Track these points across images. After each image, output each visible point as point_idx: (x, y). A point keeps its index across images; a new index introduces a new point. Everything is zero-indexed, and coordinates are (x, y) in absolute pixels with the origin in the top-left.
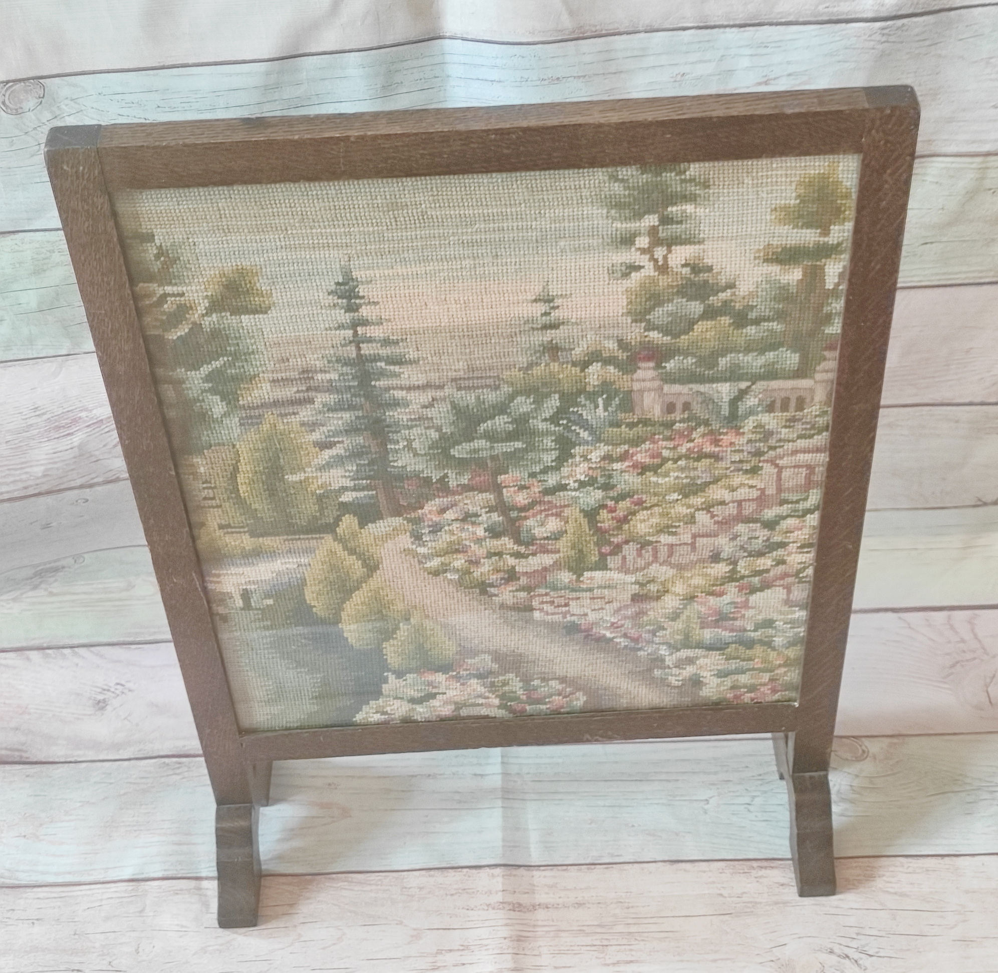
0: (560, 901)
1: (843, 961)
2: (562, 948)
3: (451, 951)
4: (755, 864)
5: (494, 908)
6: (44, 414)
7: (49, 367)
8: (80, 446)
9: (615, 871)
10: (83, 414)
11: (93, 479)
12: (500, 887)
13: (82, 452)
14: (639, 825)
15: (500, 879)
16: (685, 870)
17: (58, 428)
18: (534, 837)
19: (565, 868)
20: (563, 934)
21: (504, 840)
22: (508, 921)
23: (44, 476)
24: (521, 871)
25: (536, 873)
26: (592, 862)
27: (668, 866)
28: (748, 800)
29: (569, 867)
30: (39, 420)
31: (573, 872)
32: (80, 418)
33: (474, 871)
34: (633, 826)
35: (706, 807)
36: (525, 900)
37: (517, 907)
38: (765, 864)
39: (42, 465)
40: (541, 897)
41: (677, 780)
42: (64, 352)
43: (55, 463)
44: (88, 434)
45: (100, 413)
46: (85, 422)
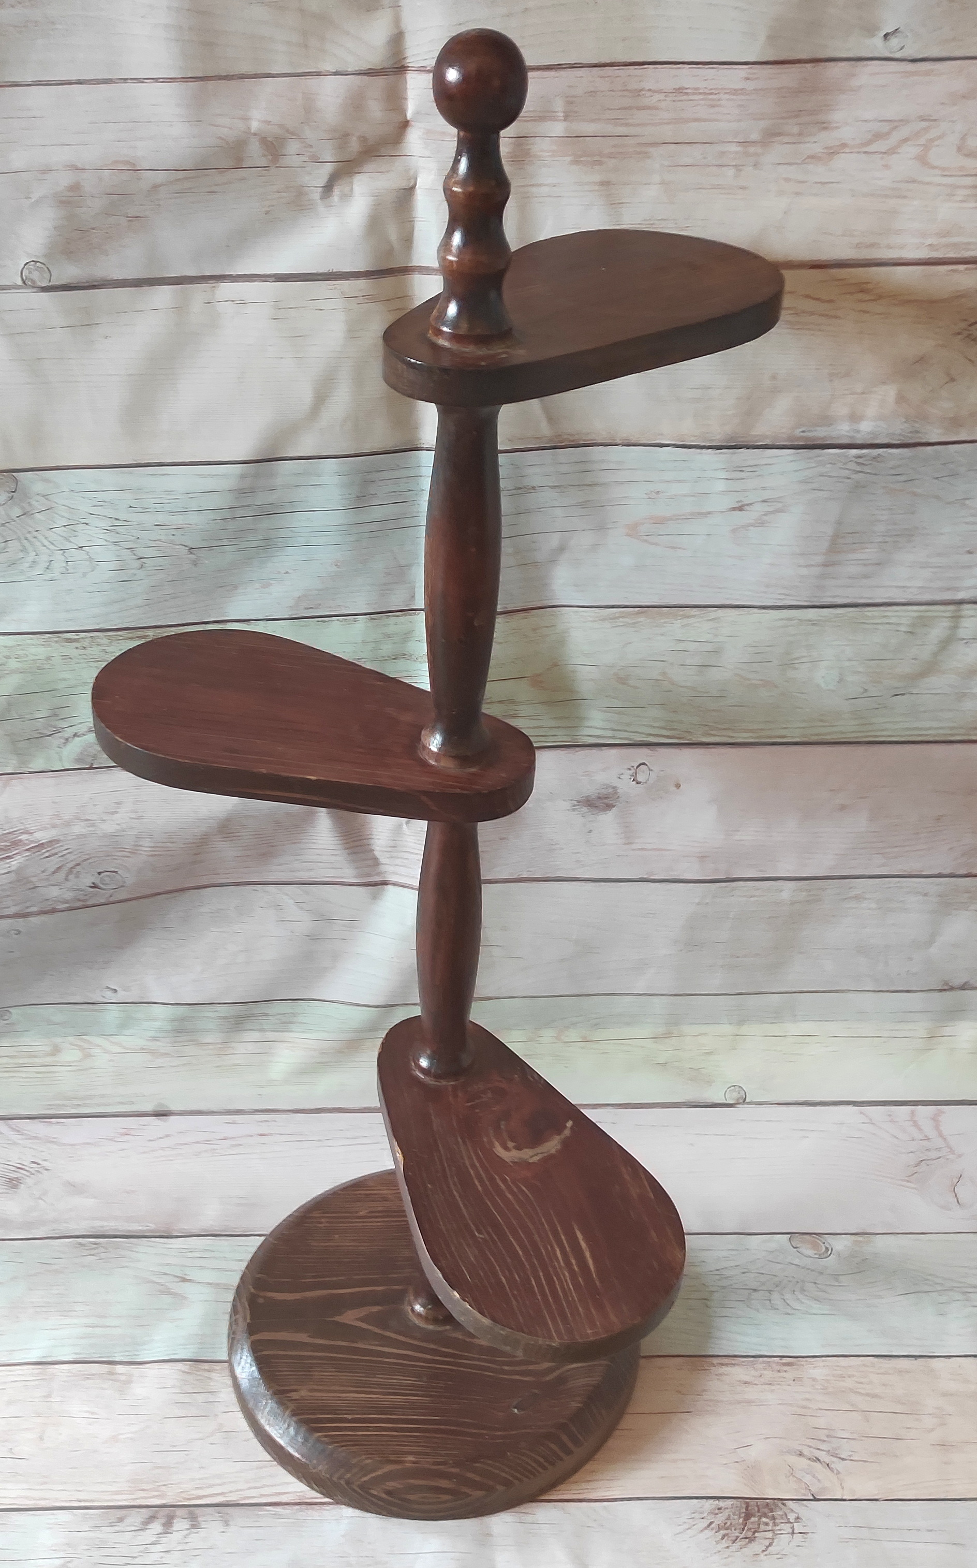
1: (815, 1464)
8: (18, 871)
10: (24, 837)
11: (27, 907)
13: (21, 879)
32: (20, 841)
44: (27, 858)
45: (42, 836)
46: (26, 845)
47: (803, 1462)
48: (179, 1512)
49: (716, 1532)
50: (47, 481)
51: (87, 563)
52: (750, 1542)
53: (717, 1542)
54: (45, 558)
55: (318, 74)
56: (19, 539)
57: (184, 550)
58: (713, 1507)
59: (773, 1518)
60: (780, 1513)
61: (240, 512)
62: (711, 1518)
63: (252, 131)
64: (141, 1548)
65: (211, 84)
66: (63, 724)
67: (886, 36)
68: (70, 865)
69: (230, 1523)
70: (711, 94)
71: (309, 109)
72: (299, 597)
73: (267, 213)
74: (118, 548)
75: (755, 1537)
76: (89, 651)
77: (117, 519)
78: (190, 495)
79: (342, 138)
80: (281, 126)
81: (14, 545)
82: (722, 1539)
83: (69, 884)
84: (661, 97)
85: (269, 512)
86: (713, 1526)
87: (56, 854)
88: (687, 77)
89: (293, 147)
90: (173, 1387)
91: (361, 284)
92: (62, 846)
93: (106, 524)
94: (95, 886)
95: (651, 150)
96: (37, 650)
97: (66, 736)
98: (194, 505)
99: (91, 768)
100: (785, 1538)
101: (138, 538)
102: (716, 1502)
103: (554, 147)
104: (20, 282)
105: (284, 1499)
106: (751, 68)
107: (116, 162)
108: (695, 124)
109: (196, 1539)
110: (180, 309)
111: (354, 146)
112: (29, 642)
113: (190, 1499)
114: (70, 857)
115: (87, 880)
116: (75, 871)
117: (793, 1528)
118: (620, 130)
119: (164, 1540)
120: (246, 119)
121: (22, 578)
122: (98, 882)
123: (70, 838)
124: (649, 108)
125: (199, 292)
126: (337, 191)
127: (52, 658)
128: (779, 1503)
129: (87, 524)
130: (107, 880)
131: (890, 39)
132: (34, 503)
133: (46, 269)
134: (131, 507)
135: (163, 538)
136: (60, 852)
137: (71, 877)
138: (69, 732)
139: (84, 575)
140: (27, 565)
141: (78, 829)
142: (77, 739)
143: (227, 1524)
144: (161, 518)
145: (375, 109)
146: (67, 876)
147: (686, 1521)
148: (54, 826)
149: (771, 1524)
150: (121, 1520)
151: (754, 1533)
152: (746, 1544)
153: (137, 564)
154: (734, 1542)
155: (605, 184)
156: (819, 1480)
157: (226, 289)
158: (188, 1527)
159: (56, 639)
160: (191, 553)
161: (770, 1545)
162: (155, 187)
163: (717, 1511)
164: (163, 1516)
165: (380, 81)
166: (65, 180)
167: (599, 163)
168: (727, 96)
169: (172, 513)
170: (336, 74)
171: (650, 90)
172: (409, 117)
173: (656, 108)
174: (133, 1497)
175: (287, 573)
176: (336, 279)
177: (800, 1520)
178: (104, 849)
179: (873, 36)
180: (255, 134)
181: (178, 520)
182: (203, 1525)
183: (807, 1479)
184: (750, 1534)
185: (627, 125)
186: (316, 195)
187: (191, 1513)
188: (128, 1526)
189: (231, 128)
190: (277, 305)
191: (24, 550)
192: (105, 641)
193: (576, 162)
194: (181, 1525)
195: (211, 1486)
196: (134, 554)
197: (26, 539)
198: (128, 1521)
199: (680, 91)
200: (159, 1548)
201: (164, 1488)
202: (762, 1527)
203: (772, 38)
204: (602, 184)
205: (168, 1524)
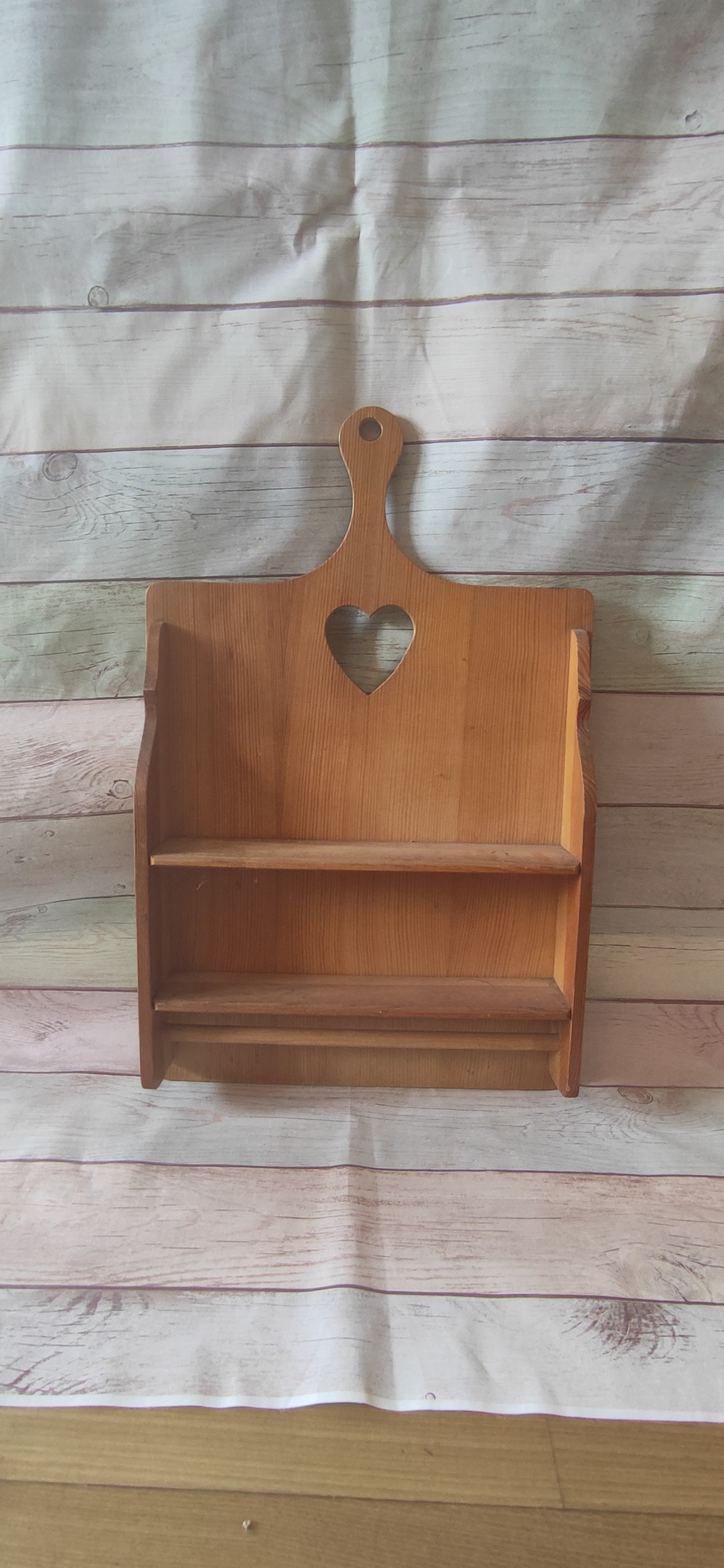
0: (400, 1199)
1: (677, 1269)
2: (404, 1241)
3: (297, 1238)
4: (575, 1176)
5: (340, 1201)
6: (35, 745)
7: (47, 709)
8: (56, 775)
9: (450, 1178)
10: (63, 748)
11: (61, 810)
12: (347, 1183)
13: (58, 782)
14: (469, 1142)
15: (346, 1177)
16: (513, 1179)
17: (44, 757)
18: (377, 1146)
19: (405, 1172)
20: (403, 1228)
21: (351, 1146)
22: (353, 1212)
23: (26, 799)
24: (366, 1172)
25: (379, 1175)
26: (428, 1169)
27: (497, 1175)
28: (560, 1128)
29: (408, 1172)
30: (31, 749)
31: (412, 1175)
32: (61, 750)
33: (324, 1171)
34: (463, 1143)
35: (525, 1131)
36: (369, 1195)
37: (361, 1201)
38: (584, 1176)
39: (25, 788)
40: (383, 1195)
41: (498, 1111)
42: (59, 697)
43: (35, 788)
44: (64, 764)
45: (76, 747)
46: (64, 754)
47: (667, 1267)
48: (106, 1294)
49: (601, 1332)
50: (98, 461)
51: (120, 525)
52: (635, 1343)
53: (604, 1343)
54: (91, 521)
55: (295, 146)
56: (75, 506)
57: (188, 516)
58: (594, 1306)
59: (652, 1319)
60: (657, 1314)
61: (229, 487)
62: (594, 1317)
63: (248, 186)
64: (62, 1328)
65: (222, 149)
66: (98, 659)
67: (688, 118)
68: (94, 773)
69: (151, 1306)
70: (565, 164)
71: (288, 170)
72: (268, 559)
73: (257, 254)
74: (142, 512)
75: (639, 1339)
76: (117, 597)
77: (142, 490)
78: (195, 472)
79: (310, 194)
80: (268, 183)
81: (71, 510)
82: (608, 1339)
83: (92, 790)
84: (530, 167)
85: (250, 488)
86: (597, 1325)
87: (84, 762)
88: (548, 152)
89: (276, 201)
90: (124, 1183)
91: (320, 309)
92: (90, 755)
93: (133, 494)
94: (111, 794)
95: (522, 210)
96: (81, 594)
97: (100, 669)
98: (197, 479)
99: (116, 698)
100: (668, 1341)
101: (156, 505)
102: (596, 1301)
103: (454, 206)
104: (87, 304)
105: (202, 1284)
106: (593, 141)
107: (154, 207)
108: (554, 189)
109: (116, 1321)
110: (195, 329)
111: (318, 201)
112: (76, 588)
113: (118, 1282)
114: (95, 765)
115: (107, 787)
116: (97, 778)
117: (672, 1330)
118: (500, 194)
119: (86, 1321)
120: (245, 177)
121: (76, 537)
122: (113, 790)
123: (96, 749)
124: (522, 177)
125: (208, 317)
126: (305, 239)
127: (91, 602)
128: (655, 1305)
129: (122, 494)
130: (120, 789)
131: (689, 121)
132: (87, 478)
133: (105, 294)
134: (153, 480)
135: (173, 505)
136: (88, 760)
137: (95, 783)
138: (102, 666)
139: (118, 534)
140: (79, 527)
141: (103, 742)
142: (107, 672)
143: (146, 1306)
144: (174, 489)
145: (332, 174)
146: (91, 783)
147: (571, 1319)
148: (86, 740)
149: (651, 1326)
150: (51, 1300)
151: (637, 1334)
152: (631, 1346)
153: (155, 525)
154: (620, 1342)
155: (489, 233)
156: (686, 1284)
157: (228, 316)
158: (110, 1308)
159: (94, 586)
160: (193, 519)
161: (654, 1348)
162: (182, 228)
163: (598, 1310)
164: (90, 1297)
165: (336, 154)
166: (119, 219)
167: (486, 219)
168: (576, 165)
169: (181, 485)
170: (307, 146)
171: (522, 163)
172: (356, 182)
173: (526, 177)
174: (67, 1278)
175: (260, 539)
176: (302, 305)
177: (678, 1323)
178: (120, 759)
179: (678, 118)
180: (250, 188)
181: (185, 491)
182: (124, 1307)
183: (675, 1282)
184: (633, 1335)
185: (506, 191)
186: (290, 243)
187: (115, 1294)
188: (56, 1306)
189: (233, 183)
190: (261, 325)
191: (78, 514)
192: (129, 589)
193: (470, 217)
194: (104, 1306)
195: (139, 1270)
196: (153, 518)
197: (80, 506)
198: (57, 1301)
199: (543, 162)
200: (80, 1329)
201: (96, 1271)
202: (644, 1329)
203: (609, 117)
204: (488, 233)
205: (92, 1306)
